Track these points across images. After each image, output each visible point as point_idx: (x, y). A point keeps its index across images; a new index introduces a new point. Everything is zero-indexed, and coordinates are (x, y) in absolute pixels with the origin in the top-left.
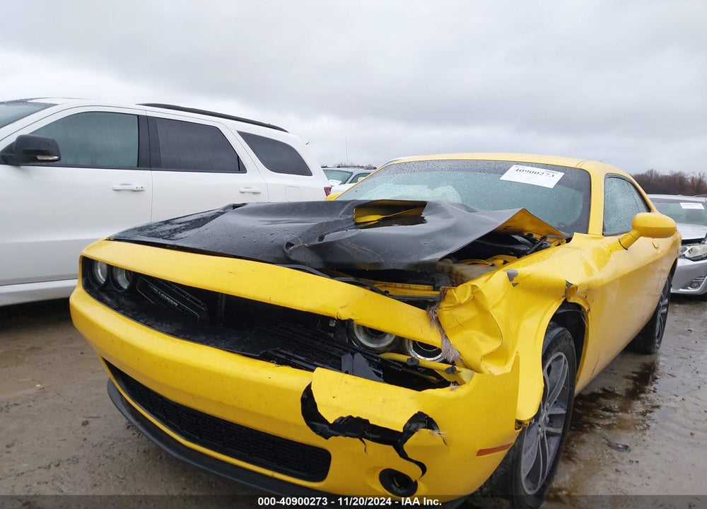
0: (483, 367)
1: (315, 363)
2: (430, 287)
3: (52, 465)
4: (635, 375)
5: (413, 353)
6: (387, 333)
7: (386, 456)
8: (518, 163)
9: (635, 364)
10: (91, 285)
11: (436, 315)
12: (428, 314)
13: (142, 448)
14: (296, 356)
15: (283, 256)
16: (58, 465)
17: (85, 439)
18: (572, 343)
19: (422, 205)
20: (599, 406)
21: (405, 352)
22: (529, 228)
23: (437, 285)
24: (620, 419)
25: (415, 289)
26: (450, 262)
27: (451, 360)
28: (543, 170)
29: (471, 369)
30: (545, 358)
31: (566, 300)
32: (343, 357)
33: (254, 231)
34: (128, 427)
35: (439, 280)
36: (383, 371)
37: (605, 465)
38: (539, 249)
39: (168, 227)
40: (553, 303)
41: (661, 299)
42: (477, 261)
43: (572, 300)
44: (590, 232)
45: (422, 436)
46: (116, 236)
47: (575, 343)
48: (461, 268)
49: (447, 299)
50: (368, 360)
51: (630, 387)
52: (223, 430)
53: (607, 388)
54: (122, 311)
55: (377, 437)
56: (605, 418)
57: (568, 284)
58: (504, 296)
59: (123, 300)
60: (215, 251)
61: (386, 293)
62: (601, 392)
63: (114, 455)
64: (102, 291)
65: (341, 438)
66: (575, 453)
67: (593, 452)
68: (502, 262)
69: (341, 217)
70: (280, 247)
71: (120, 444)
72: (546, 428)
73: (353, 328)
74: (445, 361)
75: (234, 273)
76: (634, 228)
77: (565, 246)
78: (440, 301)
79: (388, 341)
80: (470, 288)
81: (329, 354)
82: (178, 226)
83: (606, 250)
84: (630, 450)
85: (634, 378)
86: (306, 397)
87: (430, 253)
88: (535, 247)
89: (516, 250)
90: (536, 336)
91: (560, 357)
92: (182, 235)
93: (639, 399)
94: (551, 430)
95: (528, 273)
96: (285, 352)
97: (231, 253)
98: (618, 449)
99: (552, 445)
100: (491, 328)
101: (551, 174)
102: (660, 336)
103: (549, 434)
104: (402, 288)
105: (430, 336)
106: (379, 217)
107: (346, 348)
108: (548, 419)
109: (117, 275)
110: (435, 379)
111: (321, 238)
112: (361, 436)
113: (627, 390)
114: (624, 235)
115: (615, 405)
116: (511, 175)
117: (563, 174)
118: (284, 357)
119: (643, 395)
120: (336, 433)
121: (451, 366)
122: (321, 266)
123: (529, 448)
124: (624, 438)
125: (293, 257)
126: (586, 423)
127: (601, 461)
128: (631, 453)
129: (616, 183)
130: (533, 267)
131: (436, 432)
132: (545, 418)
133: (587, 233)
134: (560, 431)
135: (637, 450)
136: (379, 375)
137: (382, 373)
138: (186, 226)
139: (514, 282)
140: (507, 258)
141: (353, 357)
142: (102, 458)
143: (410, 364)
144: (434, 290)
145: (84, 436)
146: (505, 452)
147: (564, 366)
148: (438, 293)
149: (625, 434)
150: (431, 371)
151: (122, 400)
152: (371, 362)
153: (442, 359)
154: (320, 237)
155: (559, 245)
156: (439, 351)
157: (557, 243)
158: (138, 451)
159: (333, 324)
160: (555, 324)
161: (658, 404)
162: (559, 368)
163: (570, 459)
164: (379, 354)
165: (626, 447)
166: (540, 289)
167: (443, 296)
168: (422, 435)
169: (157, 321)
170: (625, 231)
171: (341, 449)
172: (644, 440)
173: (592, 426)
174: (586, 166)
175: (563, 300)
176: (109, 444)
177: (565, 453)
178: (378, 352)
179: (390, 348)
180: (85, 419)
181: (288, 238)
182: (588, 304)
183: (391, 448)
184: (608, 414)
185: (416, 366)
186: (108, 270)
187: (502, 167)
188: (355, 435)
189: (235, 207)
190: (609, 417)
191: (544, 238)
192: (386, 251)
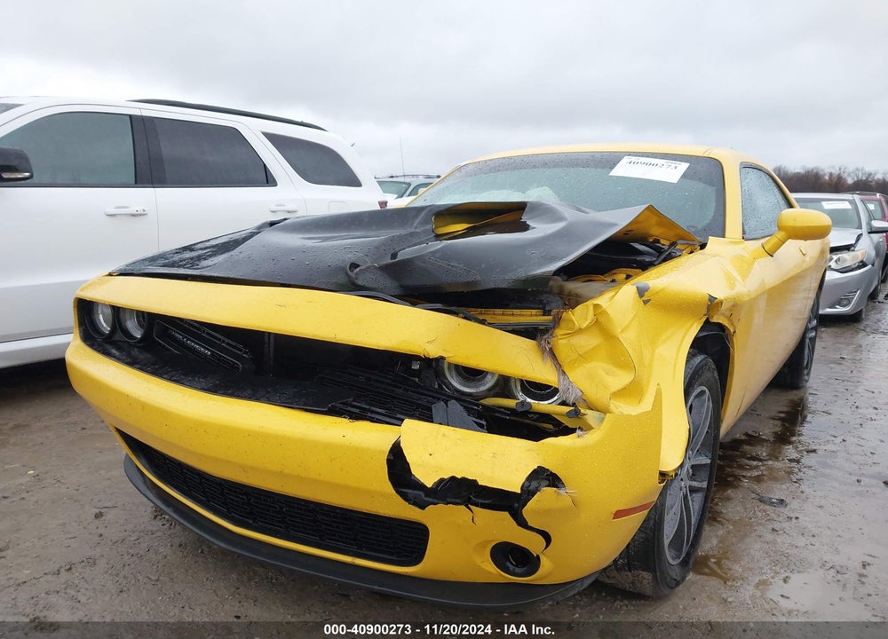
0: (612, 407)
1: (398, 416)
2: (539, 312)
3: (62, 570)
4: (782, 415)
5: (521, 397)
6: (487, 372)
7: (500, 526)
8: (630, 154)
9: (781, 402)
10: (92, 336)
11: (550, 346)
12: (539, 345)
13: (177, 541)
14: (374, 409)
15: (348, 281)
16: (70, 569)
17: (101, 535)
18: (716, 374)
19: (520, 207)
20: (744, 455)
21: (511, 396)
22: (656, 231)
23: (547, 308)
24: (771, 469)
25: (520, 315)
26: (559, 280)
27: (571, 400)
28: (663, 161)
29: (598, 411)
30: (687, 393)
31: (708, 319)
32: (433, 406)
33: (304, 251)
34: (156, 517)
35: (548, 303)
36: (486, 420)
37: (758, 524)
38: (669, 257)
39: (188, 255)
40: (692, 325)
41: (810, 321)
42: (594, 277)
43: (715, 320)
44: (727, 235)
45: (545, 497)
46: (120, 270)
47: (719, 375)
48: (574, 286)
49: (562, 324)
50: (465, 407)
51: (778, 429)
52: (284, 510)
53: (750, 432)
54: (139, 366)
55: (487, 502)
56: (752, 468)
57: (712, 299)
58: (634, 317)
59: (135, 352)
60: (256, 279)
61: (483, 322)
62: (743, 437)
63: (142, 552)
64: (107, 343)
65: (441, 506)
66: (722, 512)
67: (742, 510)
68: (624, 276)
69: (416, 227)
70: (342, 269)
71: (147, 538)
72: (689, 483)
73: (443, 369)
74: (564, 403)
75: (285, 306)
76: (780, 228)
77: (698, 254)
78: (554, 327)
79: (489, 382)
80: (591, 308)
81: (415, 403)
82: (200, 252)
83: (747, 256)
84: (786, 505)
85: (781, 419)
86: (392, 458)
87: (541, 265)
88: (663, 257)
89: (640, 261)
90: (675, 366)
91: (703, 393)
92: (209, 262)
93: (791, 443)
94: (695, 484)
95: (661, 287)
96: (358, 404)
97: (278, 281)
98: (772, 504)
99: (696, 502)
100: (620, 359)
101: (673, 165)
102: (808, 367)
103: (693, 490)
104: (503, 314)
105: (543, 373)
106: (465, 226)
107: (435, 395)
108: (691, 470)
109: (126, 321)
110: (551, 427)
111: (394, 256)
112: (467, 502)
113: (775, 433)
114: (767, 239)
115: (762, 451)
116: (623, 170)
117: (688, 165)
118: (357, 411)
119: (794, 439)
120: (436, 501)
121: (573, 408)
122: (397, 292)
123: (672, 507)
124: (778, 491)
125: (360, 282)
126: (731, 476)
127: (753, 520)
128: (787, 509)
129: (753, 174)
130: (666, 278)
131: (562, 491)
132: (688, 470)
133: (724, 236)
134: (705, 485)
135: (794, 504)
136: (481, 426)
137: (484, 423)
138: (213, 251)
139: (645, 298)
140: (630, 271)
141: (447, 406)
142: (126, 557)
143: (520, 410)
144: (544, 315)
145: (99, 531)
146: (646, 512)
147: (708, 404)
148: (550, 318)
149: (778, 486)
150: (546, 417)
151: (145, 482)
152: (469, 411)
153: (559, 401)
154: (392, 255)
155: (691, 252)
156: (556, 391)
157: (689, 250)
158: (172, 545)
159: (416, 366)
160: (696, 351)
161: (814, 448)
162: (702, 406)
163: (715, 519)
164: (477, 400)
165: (782, 501)
166: (676, 307)
167: (557, 321)
168: (546, 495)
169: (186, 375)
170: (767, 234)
171: (441, 520)
172: (802, 492)
173: (737, 478)
174: (715, 154)
175: (704, 319)
176: (134, 538)
177: (709, 514)
178: (477, 397)
179: (492, 393)
180: (97, 511)
181: (350, 257)
182: (732, 324)
183: (506, 515)
184: (755, 463)
185: (527, 412)
186: (113, 315)
187: (611, 160)
188: (458, 501)
189: (272, 224)
190: (756, 467)
191: (673, 244)
192: (483, 266)
